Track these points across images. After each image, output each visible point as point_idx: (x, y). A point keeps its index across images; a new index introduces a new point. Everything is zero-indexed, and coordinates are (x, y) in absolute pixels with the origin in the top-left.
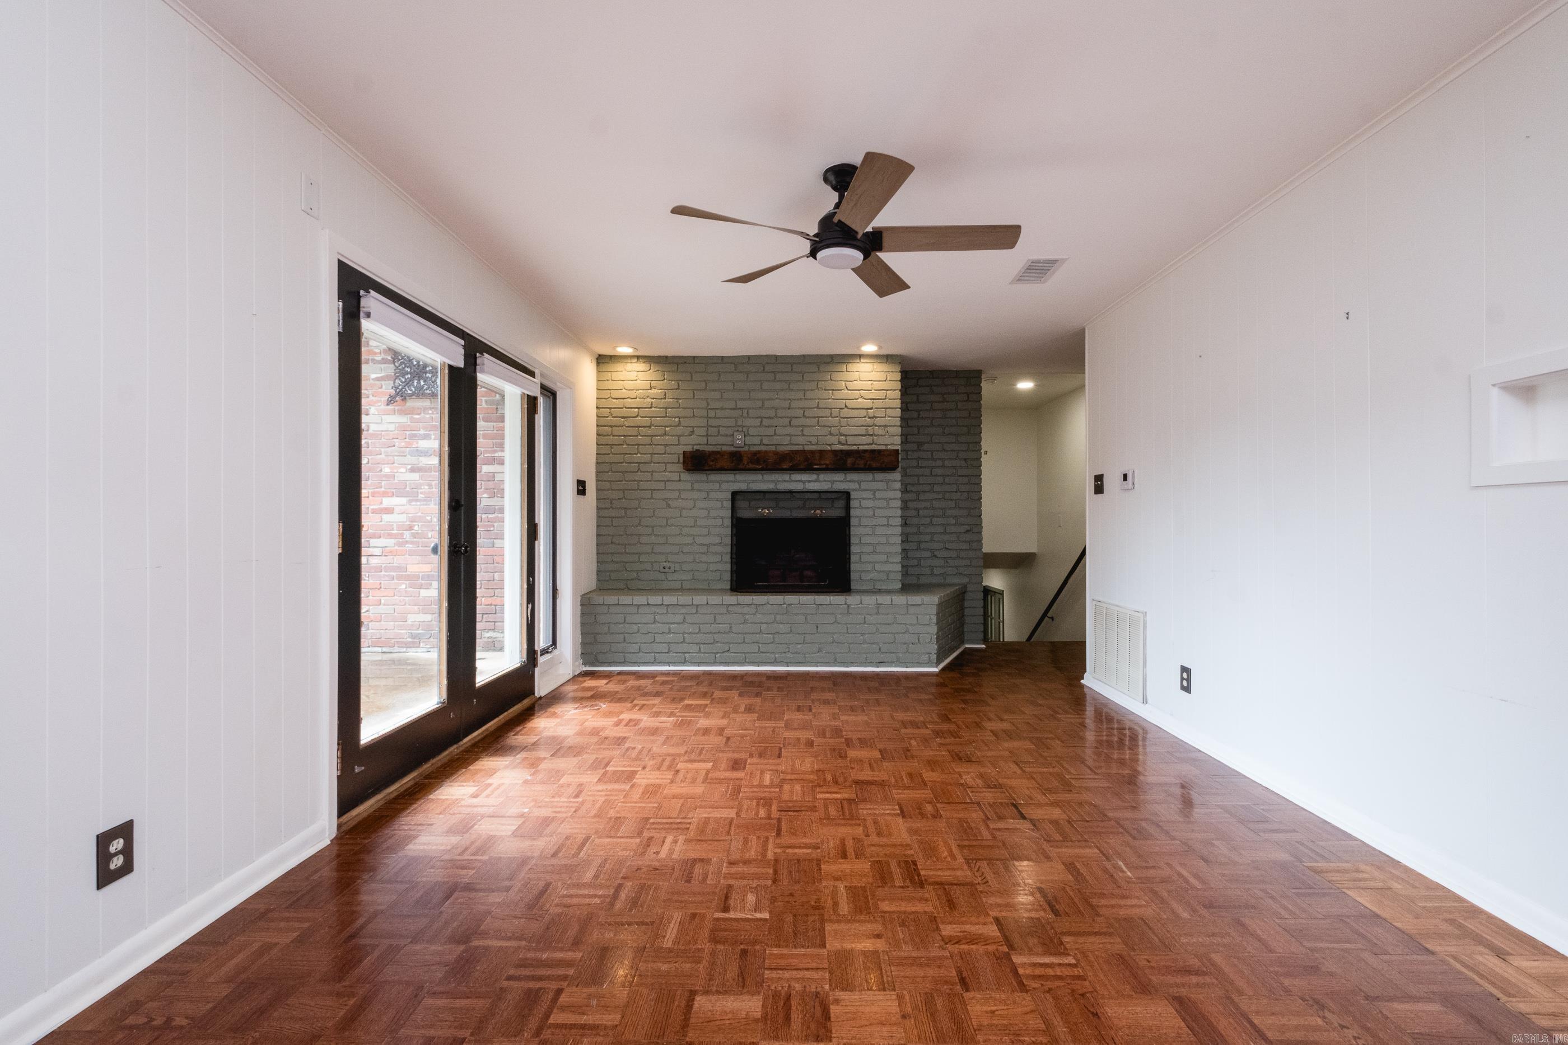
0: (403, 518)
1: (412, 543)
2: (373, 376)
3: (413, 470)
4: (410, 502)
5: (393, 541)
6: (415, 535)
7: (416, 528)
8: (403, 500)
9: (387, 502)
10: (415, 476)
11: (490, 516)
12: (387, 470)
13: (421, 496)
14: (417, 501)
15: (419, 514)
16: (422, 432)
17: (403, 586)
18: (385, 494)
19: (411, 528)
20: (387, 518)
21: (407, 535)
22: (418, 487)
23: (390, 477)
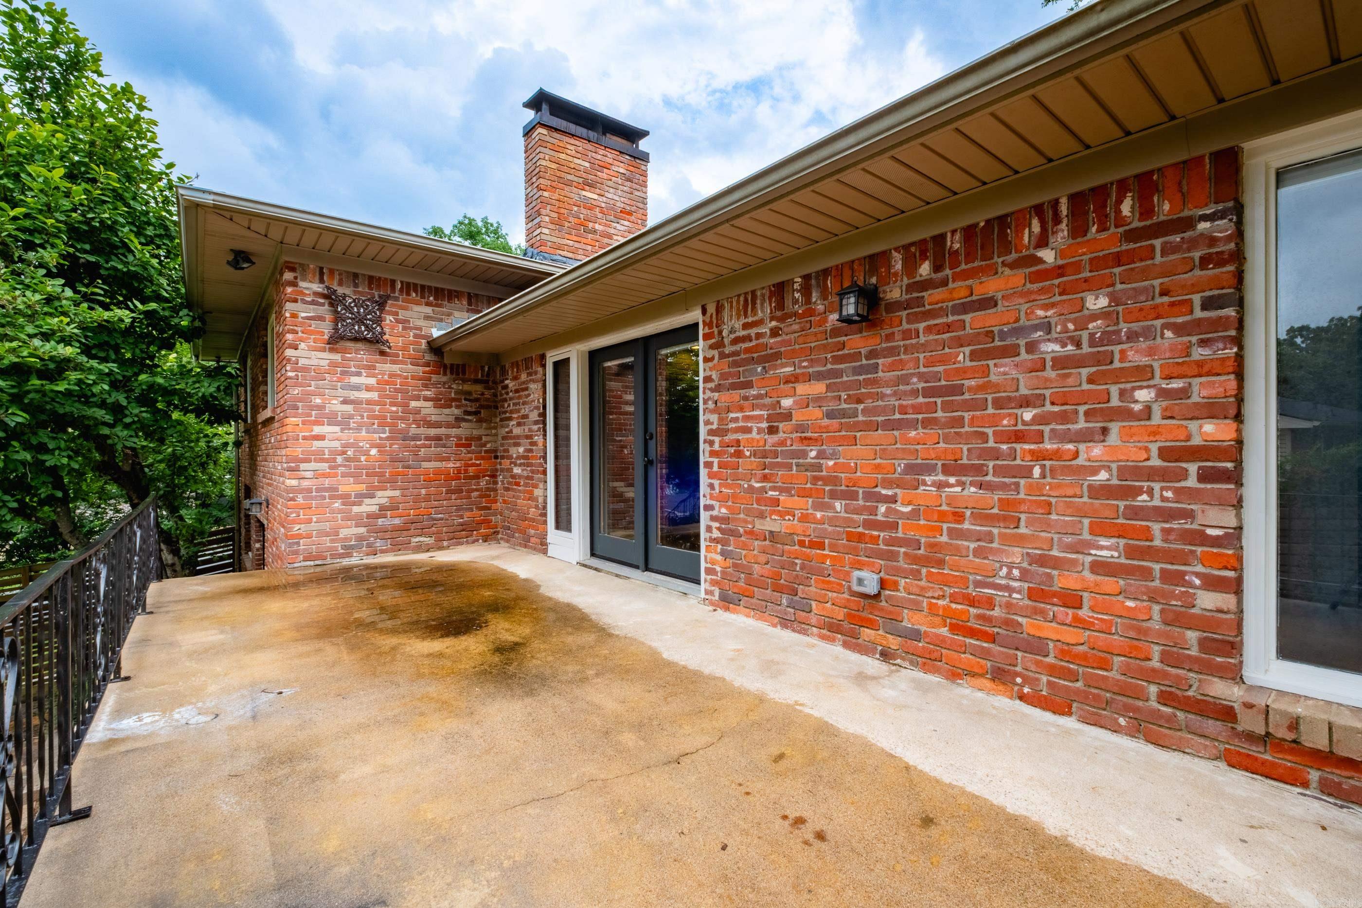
0: (336, 444)
1: (345, 466)
2: (303, 315)
3: (345, 402)
4: (342, 430)
5: (326, 465)
6: (348, 459)
7: (349, 453)
8: (337, 429)
9: (317, 430)
10: (349, 408)
11: (418, 443)
12: (318, 401)
13: (352, 425)
14: (350, 429)
15: (352, 441)
16: (353, 369)
17: (336, 505)
18: (317, 423)
19: (344, 453)
20: (317, 444)
21: (339, 459)
22: (351, 417)
23: (320, 408)
